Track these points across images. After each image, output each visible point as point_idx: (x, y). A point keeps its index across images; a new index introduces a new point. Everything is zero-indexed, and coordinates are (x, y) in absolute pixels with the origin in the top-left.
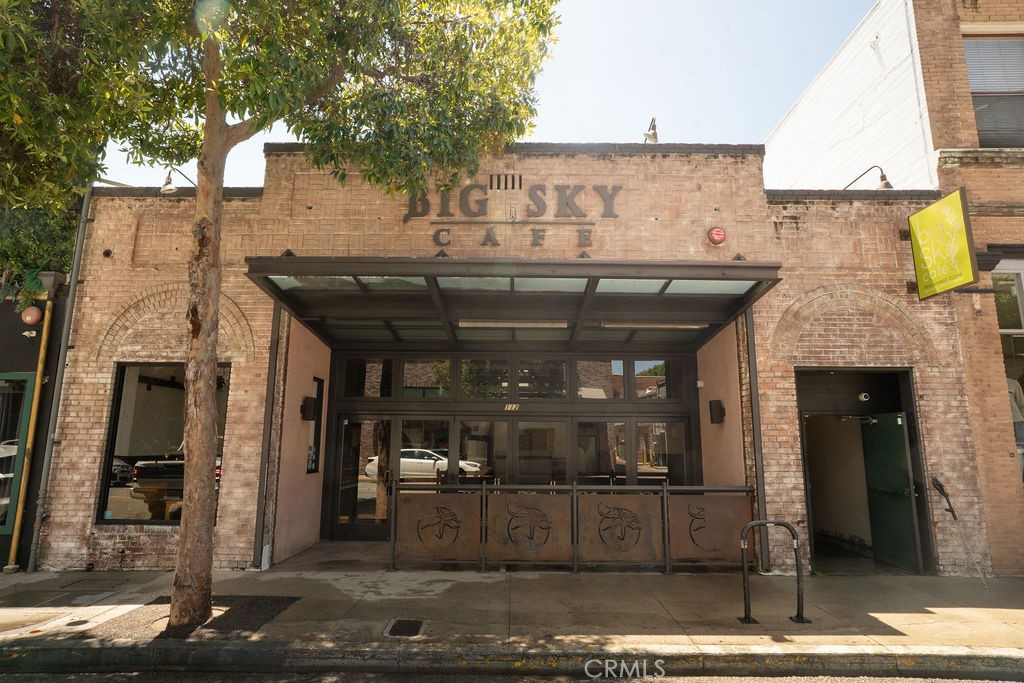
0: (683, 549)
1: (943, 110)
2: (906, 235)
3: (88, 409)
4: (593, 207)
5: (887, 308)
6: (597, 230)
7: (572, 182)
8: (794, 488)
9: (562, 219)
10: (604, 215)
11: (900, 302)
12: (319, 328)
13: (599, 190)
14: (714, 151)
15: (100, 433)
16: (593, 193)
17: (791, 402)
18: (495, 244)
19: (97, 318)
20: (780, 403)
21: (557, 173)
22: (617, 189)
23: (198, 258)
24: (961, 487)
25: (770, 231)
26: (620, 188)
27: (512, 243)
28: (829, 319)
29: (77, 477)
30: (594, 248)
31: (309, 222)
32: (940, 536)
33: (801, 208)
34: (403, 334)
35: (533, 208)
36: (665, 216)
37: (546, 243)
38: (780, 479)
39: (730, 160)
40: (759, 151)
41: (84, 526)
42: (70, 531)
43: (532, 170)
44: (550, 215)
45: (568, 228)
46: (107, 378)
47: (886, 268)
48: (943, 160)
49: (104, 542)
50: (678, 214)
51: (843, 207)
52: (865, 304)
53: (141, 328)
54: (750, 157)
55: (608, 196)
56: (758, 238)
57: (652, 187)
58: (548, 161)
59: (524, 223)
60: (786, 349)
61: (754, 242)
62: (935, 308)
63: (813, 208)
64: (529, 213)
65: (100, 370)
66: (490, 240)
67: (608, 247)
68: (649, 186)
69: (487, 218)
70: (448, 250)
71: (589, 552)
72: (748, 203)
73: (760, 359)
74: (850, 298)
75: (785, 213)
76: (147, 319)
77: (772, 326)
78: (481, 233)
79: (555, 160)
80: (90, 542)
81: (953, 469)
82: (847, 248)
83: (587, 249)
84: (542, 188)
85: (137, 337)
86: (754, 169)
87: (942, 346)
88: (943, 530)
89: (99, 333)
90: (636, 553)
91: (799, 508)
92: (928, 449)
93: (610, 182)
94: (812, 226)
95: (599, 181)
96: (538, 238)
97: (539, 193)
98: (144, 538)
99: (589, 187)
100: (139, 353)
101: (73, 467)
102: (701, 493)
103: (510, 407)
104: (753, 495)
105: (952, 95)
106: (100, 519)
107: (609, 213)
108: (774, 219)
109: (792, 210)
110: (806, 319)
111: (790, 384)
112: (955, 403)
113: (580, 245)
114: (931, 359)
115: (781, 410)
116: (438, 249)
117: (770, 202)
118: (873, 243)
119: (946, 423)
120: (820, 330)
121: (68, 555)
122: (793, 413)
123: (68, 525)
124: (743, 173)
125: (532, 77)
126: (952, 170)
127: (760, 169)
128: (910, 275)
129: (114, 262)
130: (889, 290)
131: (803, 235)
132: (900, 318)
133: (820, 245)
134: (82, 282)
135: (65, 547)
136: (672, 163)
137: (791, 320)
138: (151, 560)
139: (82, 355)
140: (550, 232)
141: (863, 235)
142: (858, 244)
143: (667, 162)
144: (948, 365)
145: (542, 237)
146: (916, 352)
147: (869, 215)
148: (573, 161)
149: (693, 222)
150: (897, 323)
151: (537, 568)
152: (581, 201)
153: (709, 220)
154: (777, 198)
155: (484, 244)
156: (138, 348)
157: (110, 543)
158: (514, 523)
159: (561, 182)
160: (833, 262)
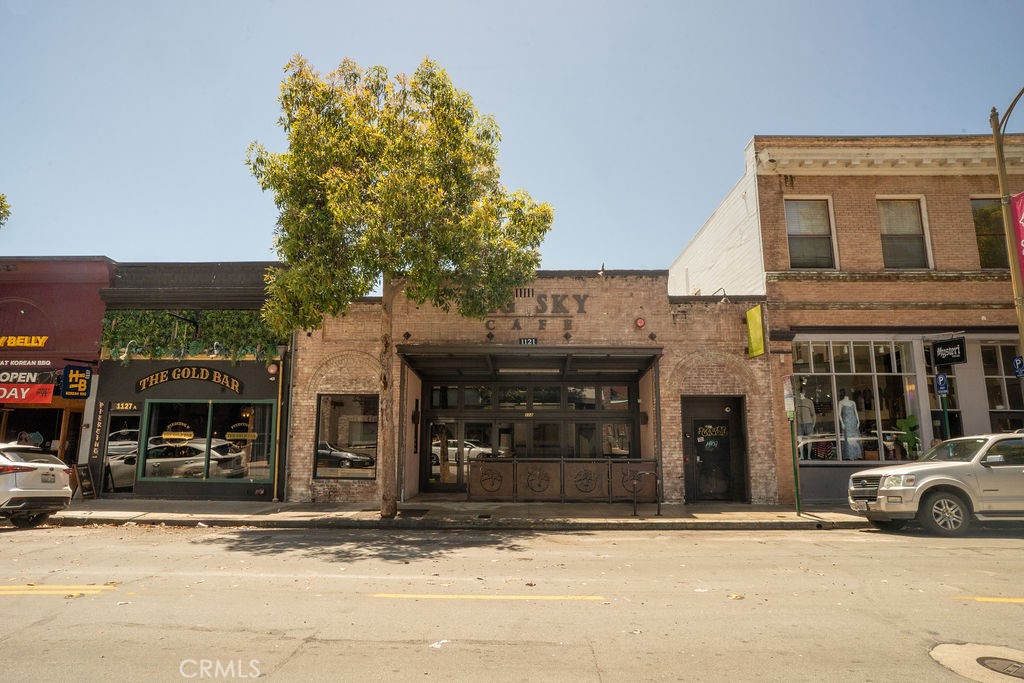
0: (619, 491)
1: (771, 247)
2: (745, 321)
3: (305, 419)
4: (572, 307)
5: (733, 362)
6: (575, 320)
7: (561, 293)
8: (678, 460)
9: (555, 314)
10: (579, 312)
11: (739, 359)
12: (420, 373)
13: (576, 297)
14: (639, 274)
15: (312, 431)
16: (572, 299)
17: (678, 414)
18: (519, 328)
19: (306, 370)
20: (671, 415)
21: (554, 288)
22: (586, 296)
23: (385, 353)
24: (766, 458)
25: (670, 319)
26: (587, 296)
27: (529, 328)
28: (701, 369)
29: (302, 455)
30: (573, 330)
31: (417, 316)
32: (753, 484)
33: (688, 306)
34: (465, 373)
35: (540, 308)
36: (613, 311)
37: (548, 327)
38: (670, 455)
39: (649, 279)
40: (665, 273)
41: (309, 479)
42: (301, 482)
43: (540, 286)
44: (549, 312)
45: (559, 319)
46: (313, 402)
47: (734, 340)
48: (768, 278)
49: (318, 488)
50: (620, 311)
51: (712, 305)
52: (721, 360)
53: (330, 375)
54: (661, 277)
55: (581, 300)
56: (664, 324)
57: (606, 295)
58: (548, 281)
59: (535, 316)
60: (676, 385)
61: (661, 325)
62: (760, 362)
63: (695, 306)
64: (538, 311)
65: (310, 398)
66: (517, 326)
67: (580, 329)
68: (604, 294)
69: (515, 314)
70: (494, 332)
71: (570, 493)
72: (659, 303)
73: (662, 391)
74: (712, 357)
75: (679, 309)
76: (332, 370)
77: (669, 373)
78: (512, 322)
79: (552, 281)
80: (312, 488)
81: (763, 449)
82: (713, 328)
83: (569, 331)
84: (545, 297)
85: (328, 380)
86: (663, 284)
87: (761, 383)
88: (755, 481)
89: (308, 378)
90: (595, 494)
91: (680, 470)
92: (750, 439)
93: (582, 293)
94: (693, 316)
95: (576, 292)
96: (542, 325)
97: (543, 299)
98: (338, 486)
99: (570, 295)
100: (330, 389)
101: (300, 449)
102: (640, 462)
103: (527, 415)
104: (656, 464)
105: (776, 239)
106: (315, 477)
107: (581, 310)
108: (672, 312)
109: (683, 307)
110: (688, 368)
111: (678, 404)
112: (766, 414)
113: (565, 329)
114: (755, 390)
115: (672, 418)
116: (488, 332)
117: (671, 303)
118: (727, 325)
119: (761, 425)
120: (696, 375)
121: (302, 494)
122: (679, 420)
123: (300, 479)
124: (656, 286)
125: (538, 244)
126: (774, 283)
127: (666, 284)
128: (746, 344)
129: (313, 340)
130: (735, 352)
131: (689, 322)
132: (740, 368)
133: (698, 327)
134: (296, 350)
135: (299, 490)
136: (616, 281)
137: (681, 369)
138: (344, 497)
139: (300, 390)
140: (549, 321)
141: (722, 321)
142: (719, 326)
143: (614, 281)
144: (764, 393)
145: (545, 325)
146: (748, 387)
147: (726, 310)
148: (562, 281)
149: (627, 315)
150: (739, 370)
151: (543, 501)
152: (567, 303)
153: (636, 314)
154: (675, 301)
155: (513, 328)
156: (329, 386)
157: (322, 488)
158: (531, 478)
159: (555, 293)
160: (704, 336)
